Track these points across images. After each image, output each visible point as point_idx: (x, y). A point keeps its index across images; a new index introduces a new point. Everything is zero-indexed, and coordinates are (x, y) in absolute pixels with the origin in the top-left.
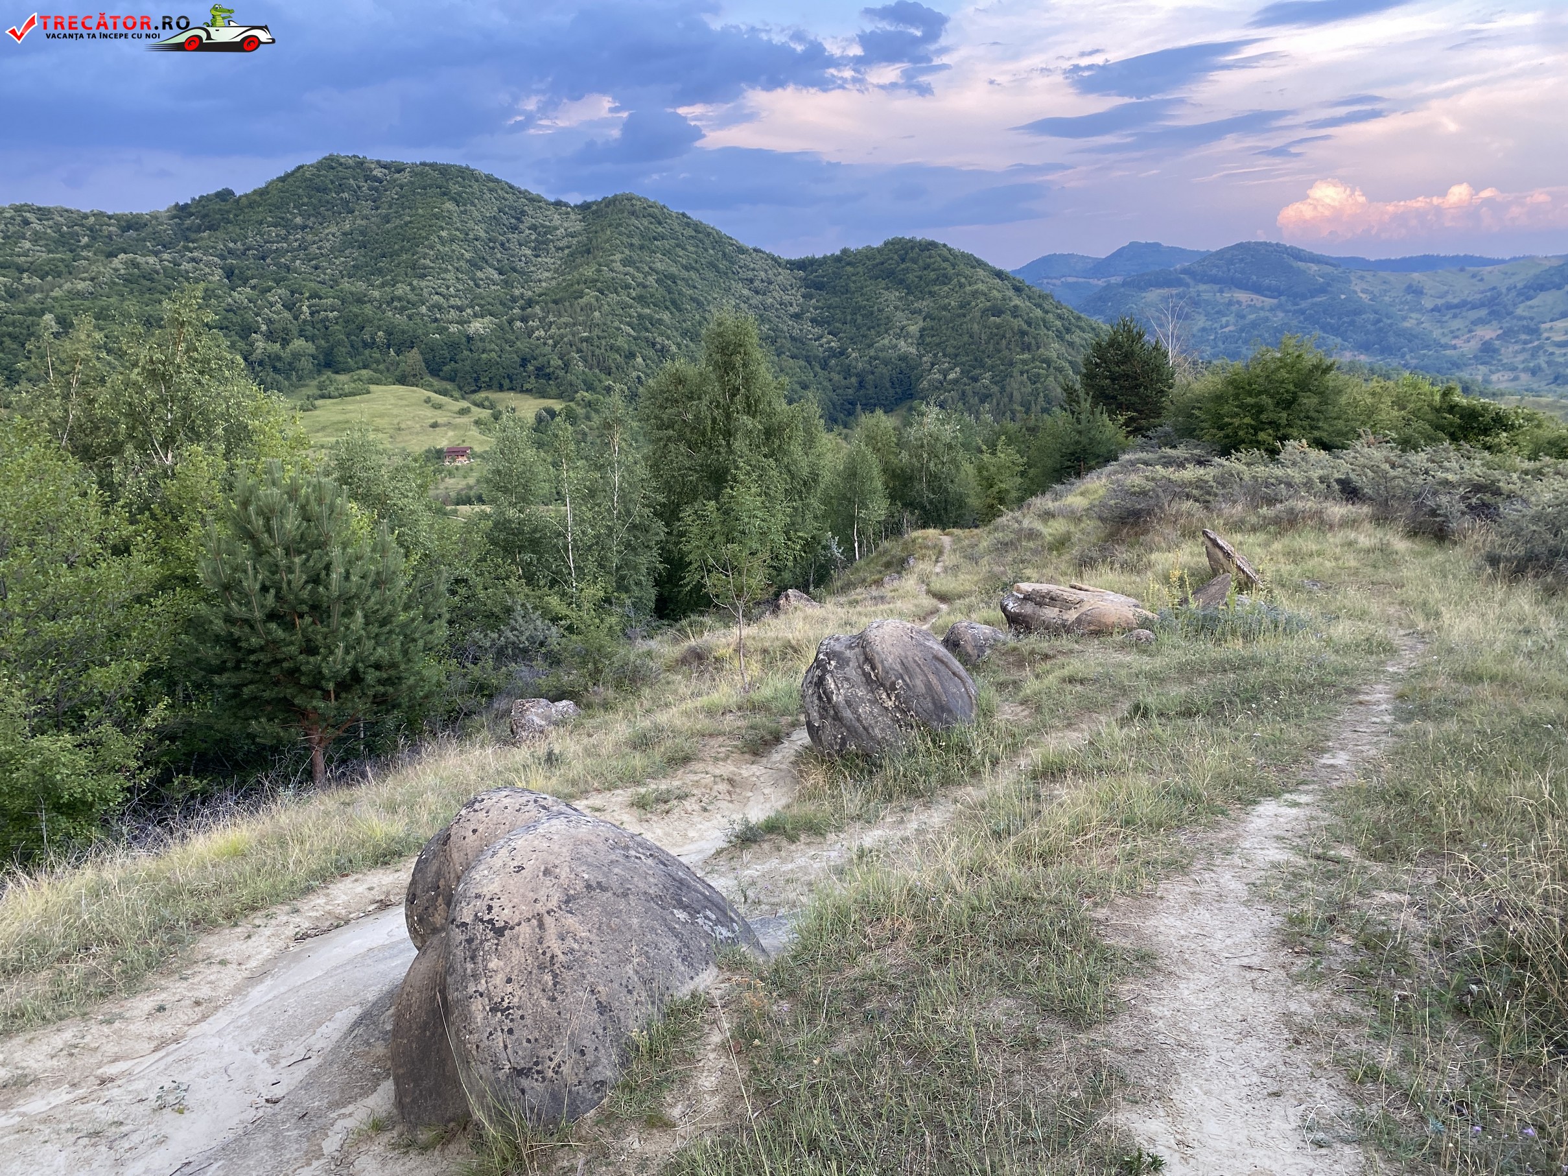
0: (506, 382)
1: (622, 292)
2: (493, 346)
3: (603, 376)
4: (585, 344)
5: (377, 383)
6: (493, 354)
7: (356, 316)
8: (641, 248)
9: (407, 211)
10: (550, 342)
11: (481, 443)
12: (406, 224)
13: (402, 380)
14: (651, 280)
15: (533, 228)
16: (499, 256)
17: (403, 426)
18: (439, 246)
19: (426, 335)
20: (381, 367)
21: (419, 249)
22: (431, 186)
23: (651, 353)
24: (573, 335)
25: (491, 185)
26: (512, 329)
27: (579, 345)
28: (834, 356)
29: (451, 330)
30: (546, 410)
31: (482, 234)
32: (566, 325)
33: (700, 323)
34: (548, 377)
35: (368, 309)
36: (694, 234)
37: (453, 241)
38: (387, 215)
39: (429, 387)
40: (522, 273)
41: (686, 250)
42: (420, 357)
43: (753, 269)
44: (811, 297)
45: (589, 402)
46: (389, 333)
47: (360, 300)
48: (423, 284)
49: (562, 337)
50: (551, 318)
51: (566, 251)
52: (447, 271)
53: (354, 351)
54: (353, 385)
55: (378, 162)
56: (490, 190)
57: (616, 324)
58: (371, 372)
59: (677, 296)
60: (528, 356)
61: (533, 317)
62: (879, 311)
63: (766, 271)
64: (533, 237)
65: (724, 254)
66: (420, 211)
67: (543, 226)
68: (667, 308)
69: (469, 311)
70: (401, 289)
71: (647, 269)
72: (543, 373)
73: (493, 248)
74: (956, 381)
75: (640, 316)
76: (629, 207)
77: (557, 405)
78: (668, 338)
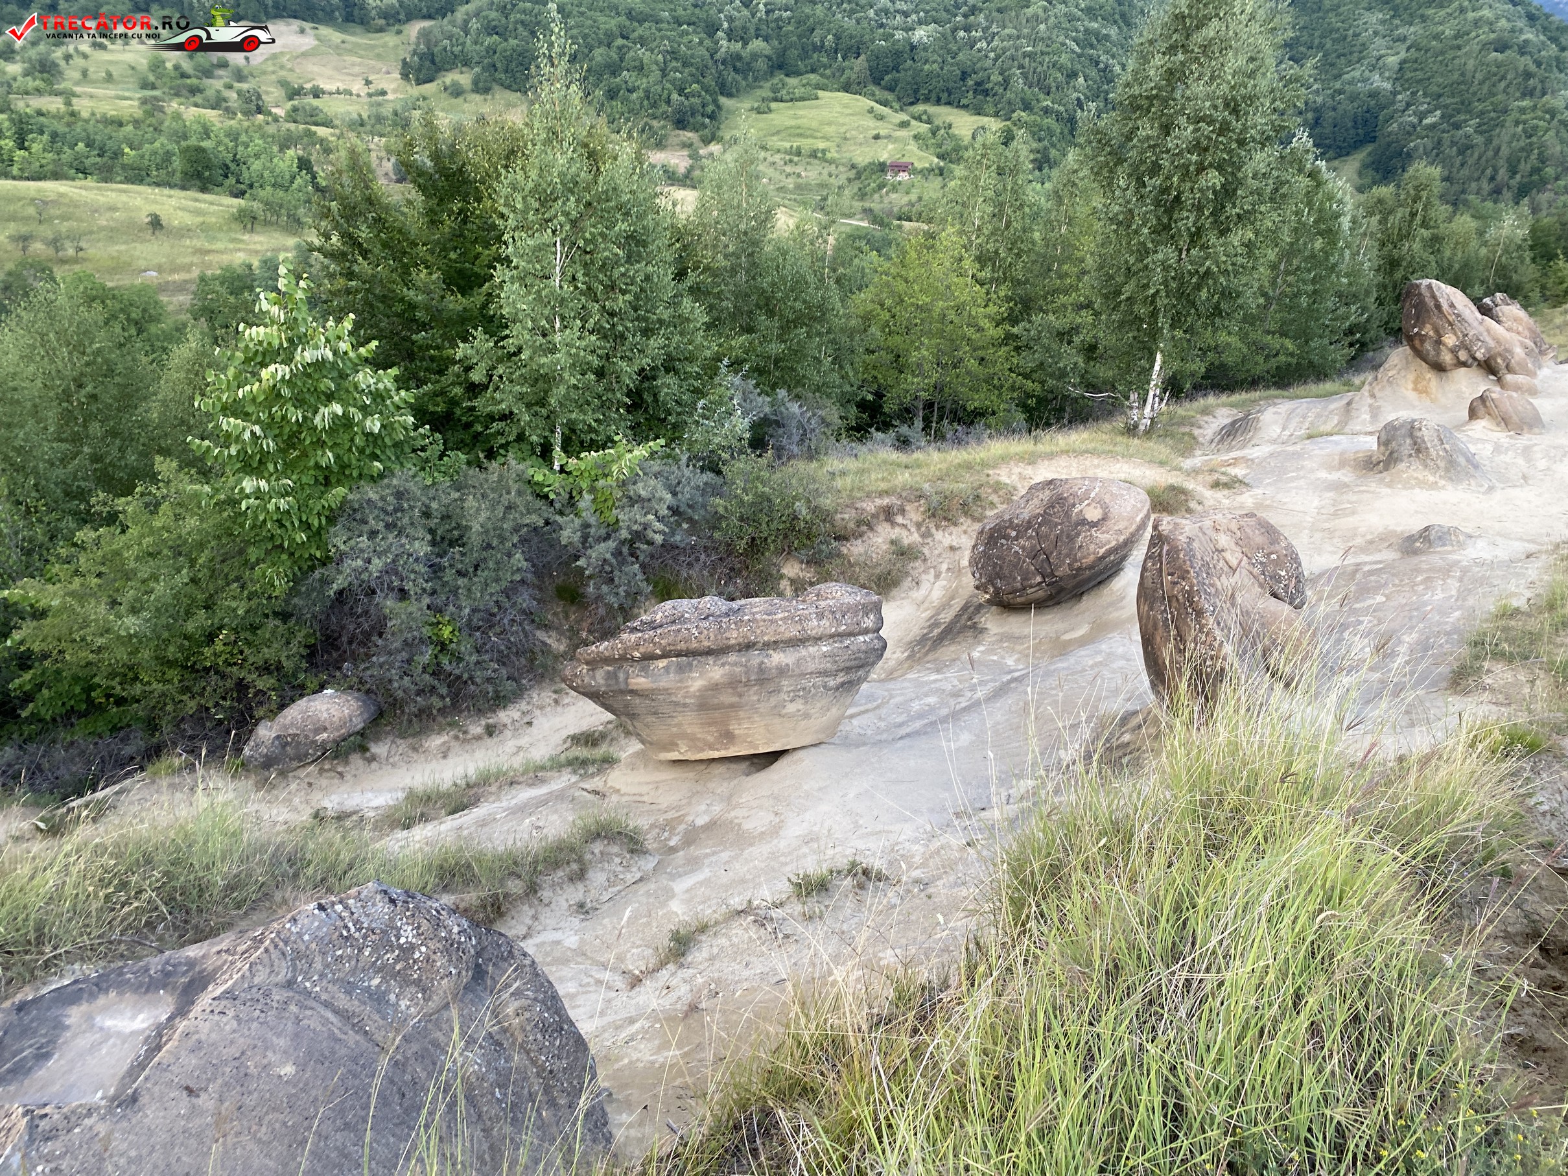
0: (945, 96)
2: (936, 57)
3: (1041, 96)
4: (1027, 60)
5: (824, 88)
6: (935, 66)
7: (808, 17)
10: (992, 55)
11: (920, 159)
13: (847, 88)
17: (848, 135)
19: (873, 41)
20: (828, 72)
23: (1094, 73)
24: (1017, 50)
26: (955, 38)
27: (1022, 61)
29: (897, 37)
32: (1010, 37)
34: (986, 93)
39: (872, 96)
42: (866, 64)
45: (1026, 123)
46: (837, 37)
49: (1004, 50)
50: (994, 29)
53: (804, 54)
54: (803, 90)
57: (1062, 38)
58: (818, 77)
60: (969, 71)
61: (977, 26)
62: (1355, 35)
68: (1116, 22)
69: (914, 16)
72: (981, 89)
74: (1433, 127)
75: (1087, 31)
77: (992, 124)
78: (1113, 57)
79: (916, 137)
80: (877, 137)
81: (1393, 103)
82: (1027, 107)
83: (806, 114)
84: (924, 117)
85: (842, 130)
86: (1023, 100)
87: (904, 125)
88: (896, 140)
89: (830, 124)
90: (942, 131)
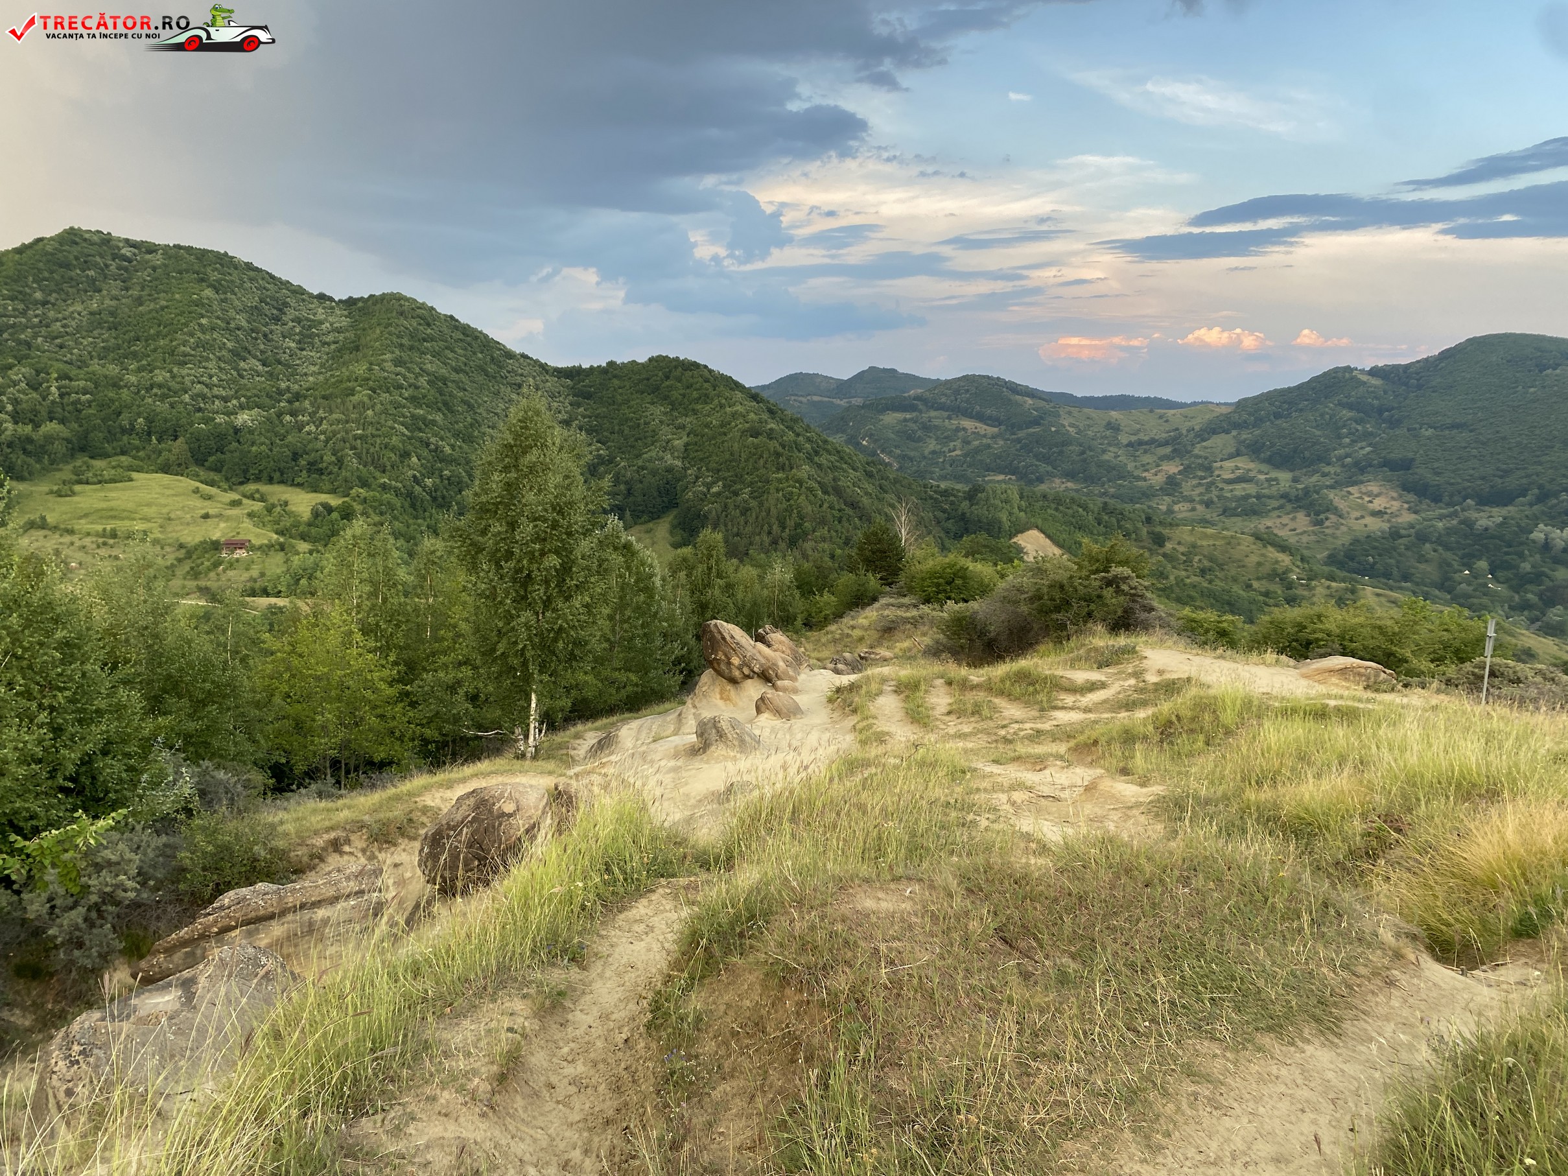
0: (277, 475)
1: (395, 392)
2: (263, 439)
3: (378, 474)
4: (359, 441)
5: (139, 470)
6: (263, 447)
7: (112, 401)
8: (411, 348)
9: (162, 295)
10: (322, 437)
11: (257, 536)
12: (163, 308)
13: (165, 469)
14: (423, 381)
15: (298, 320)
16: (262, 347)
17: (172, 516)
18: (199, 334)
19: (191, 424)
20: (141, 454)
21: (179, 335)
22: (187, 271)
23: (425, 453)
24: (347, 433)
25: (252, 273)
26: (281, 422)
27: (354, 443)
28: (603, 463)
29: (218, 420)
30: (322, 504)
31: (244, 323)
32: (339, 421)
33: (472, 425)
34: (321, 472)
35: (125, 394)
36: (461, 337)
37: (213, 329)
38: (140, 297)
39: (196, 477)
40: (287, 366)
41: (455, 352)
42: (186, 447)
43: (522, 375)
44: (579, 405)
45: (365, 499)
46: (150, 421)
47: (116, 384)
48: (185, 372)
49: (334, 433)
50: (321, 413)
51: (333, 347)
52: (208, 359)
53: (111, 436)
54: (113, 472)
55: (127, 241)
56: (251, 280)
57: (390, 423)
58: (130, 459)
59: (448, 398)
60: (300, 452)
61: (303, 411)
62: (645, 423)
63: (534, 378)
64: (297, 330)
65: (493, 359)
66: (177, 296)
67: (308, 319)
68: (439, 409)
69: (234, 402)
70: (160, 376)
71: (417, 370)
72: (315, 468)
73: (256, 339)
74: (718, 494)
75: (413, 416)
76: (396, 306)
77: (334, 501)
78: (442, 439)
79: (251, 515)
80: (206, 516)
81: (686, 476)
82: (364, 484)
83: (120, 496)
84: (257, 496)
85: (165, 511)
86: (359, 478)
87: (235, 504)
88: (228, 519)
89: (149, 505)
90: (279, 509)
